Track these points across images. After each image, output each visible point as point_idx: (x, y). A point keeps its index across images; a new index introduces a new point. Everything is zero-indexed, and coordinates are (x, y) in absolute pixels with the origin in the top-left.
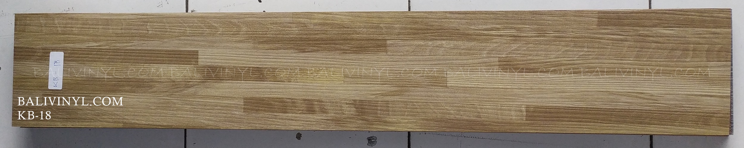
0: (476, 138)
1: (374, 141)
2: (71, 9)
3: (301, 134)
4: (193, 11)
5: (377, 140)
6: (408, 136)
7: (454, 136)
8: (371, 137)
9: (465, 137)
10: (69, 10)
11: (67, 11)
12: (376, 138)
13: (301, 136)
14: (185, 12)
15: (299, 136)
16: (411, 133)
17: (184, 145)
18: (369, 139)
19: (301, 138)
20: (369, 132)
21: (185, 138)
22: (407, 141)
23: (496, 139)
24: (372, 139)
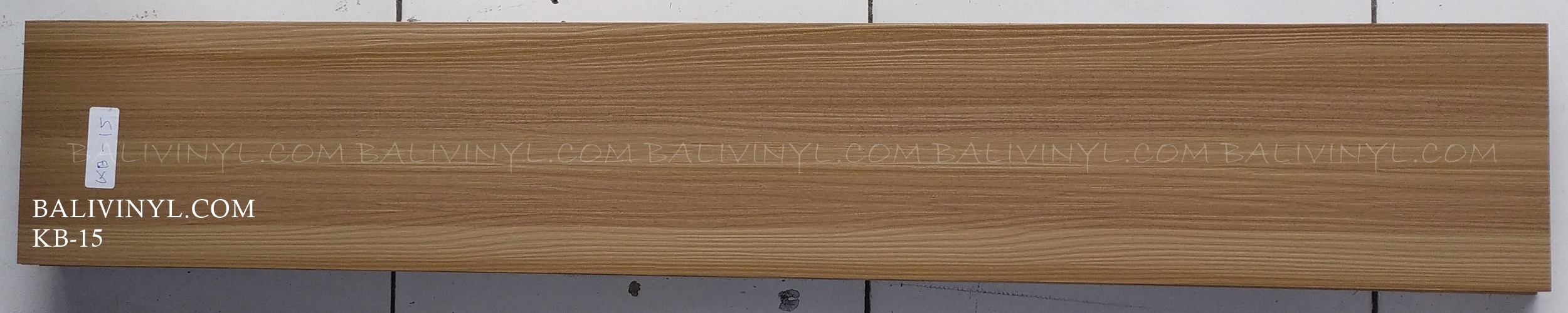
0: (1008, 294)
1: (794, 299)
2: (150, 12)
3: (638, 284)
4: (412, 20)
5: (799, 299)
6: (865, 291)
7: (962, 290)
8: (788, 291)
9: (985, 292)
10: (146, 16)
11: (143, 17)
12: (797, 293)
13: (640, 289)
14: (395, 21)
15: (634, 288)
16: (872, 284)
18: (784, 296)
20: (783, 281)
22: (863, 301)
23: (1050, 298)
24: (788, 296)
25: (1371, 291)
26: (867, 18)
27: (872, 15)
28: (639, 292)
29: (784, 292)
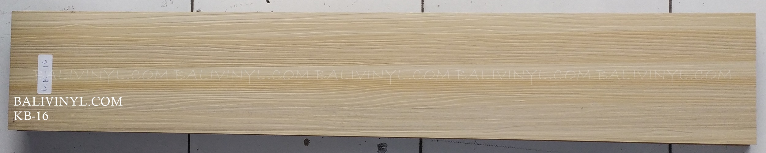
0: (490, 145)
2: (71, 7)
3: (308, 140)
5: (387, 147)
6: (420, 144)
8: (382, 144)
9: (478, 144)
10: (69, 9)
11: (67, 10)
12: (386, 144)
13: (309, 143)
15: (307, 142)
16: (423, 140)
17: (187, 150)
18: (380, 146)
20: (379, 139)
21: (188, 144)
22: (419, 148)
24: (382, 146)
25: (668, 144)
26: (421, 10)
27: (423, 9)
28: (309, 144)
29: (380, 144)
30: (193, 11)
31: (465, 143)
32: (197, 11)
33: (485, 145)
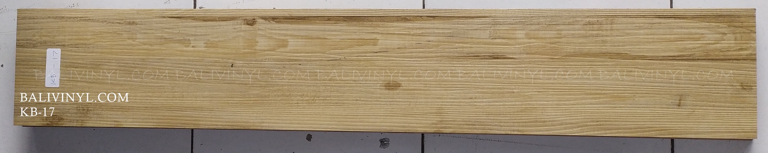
0: (491, 140)
1: (387, 143)
2: (75, 4)
3: (311, 135)
4: (201, 8)
5: (389, 142)
6: (422, 138)
7: (469, 138)
8: (384, 139)
12: (388, 140)
14: (193, 8)
15: (309, 138)
16: (425, 135)
18: (382, 141)
19: (311, 139)
20: (382, 134)
21: (192, 140)
22: (421, 143)
24: (384, 141)
25: (671, 139)
26: (422, 6)
27: (425, 5)
29: (382, 139)
30: (195, 8)
31: (467, 138)
32: (200, 8)
33: (487, 140)
